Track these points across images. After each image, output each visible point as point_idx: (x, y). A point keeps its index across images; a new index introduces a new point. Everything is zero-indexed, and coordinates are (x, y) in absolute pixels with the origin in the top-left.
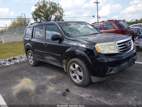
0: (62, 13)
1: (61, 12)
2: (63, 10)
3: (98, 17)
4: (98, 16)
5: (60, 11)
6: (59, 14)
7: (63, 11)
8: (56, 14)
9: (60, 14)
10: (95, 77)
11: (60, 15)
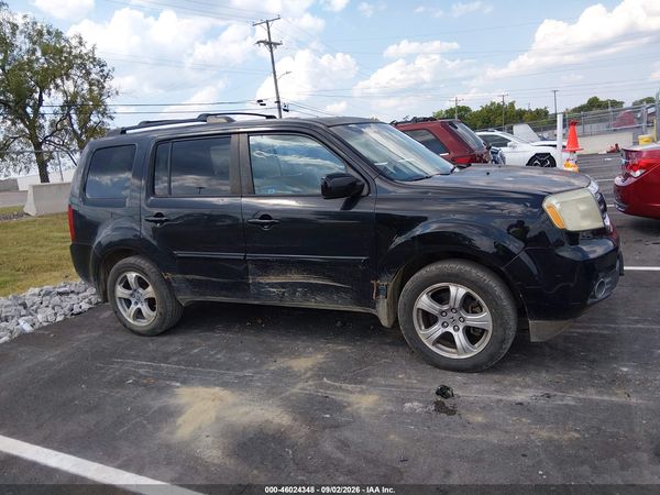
0: (98, 81)
1: (93, 76)
2: (105, 68)
3: (279, 108)
4: (278, 102)
5: (88, 73)
6: (86, 86)
7: (105, 73)
8: (69, 86)
9: (91, 84)
10: (547, 322)
11: (91, 91)
